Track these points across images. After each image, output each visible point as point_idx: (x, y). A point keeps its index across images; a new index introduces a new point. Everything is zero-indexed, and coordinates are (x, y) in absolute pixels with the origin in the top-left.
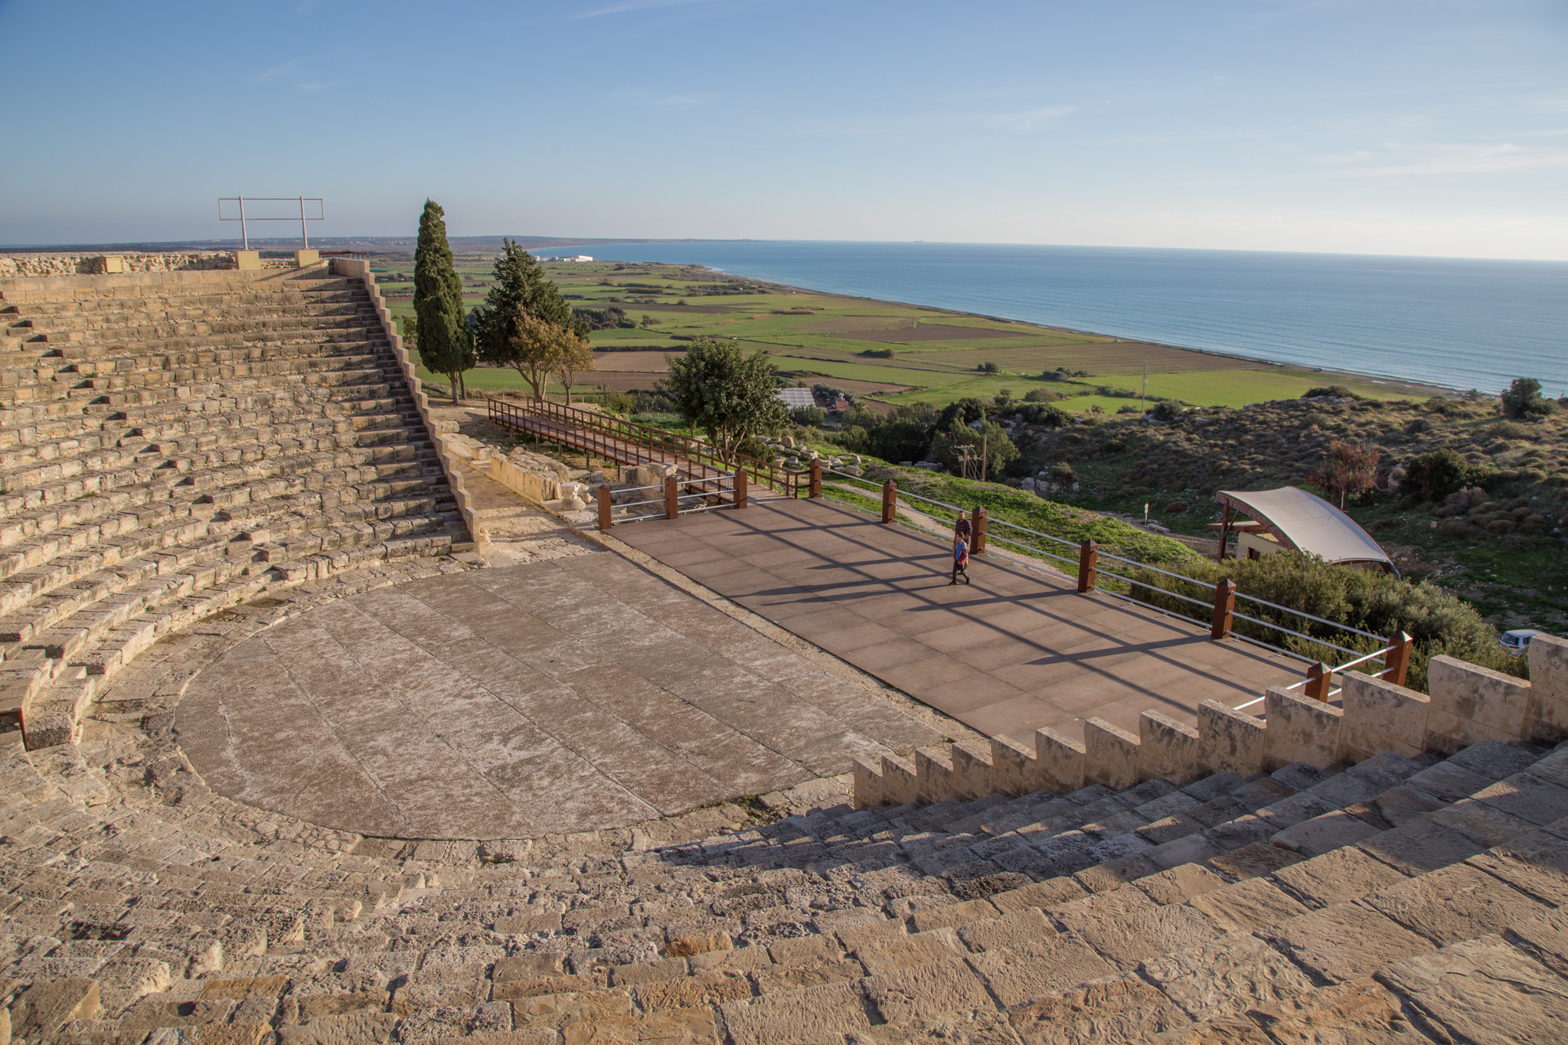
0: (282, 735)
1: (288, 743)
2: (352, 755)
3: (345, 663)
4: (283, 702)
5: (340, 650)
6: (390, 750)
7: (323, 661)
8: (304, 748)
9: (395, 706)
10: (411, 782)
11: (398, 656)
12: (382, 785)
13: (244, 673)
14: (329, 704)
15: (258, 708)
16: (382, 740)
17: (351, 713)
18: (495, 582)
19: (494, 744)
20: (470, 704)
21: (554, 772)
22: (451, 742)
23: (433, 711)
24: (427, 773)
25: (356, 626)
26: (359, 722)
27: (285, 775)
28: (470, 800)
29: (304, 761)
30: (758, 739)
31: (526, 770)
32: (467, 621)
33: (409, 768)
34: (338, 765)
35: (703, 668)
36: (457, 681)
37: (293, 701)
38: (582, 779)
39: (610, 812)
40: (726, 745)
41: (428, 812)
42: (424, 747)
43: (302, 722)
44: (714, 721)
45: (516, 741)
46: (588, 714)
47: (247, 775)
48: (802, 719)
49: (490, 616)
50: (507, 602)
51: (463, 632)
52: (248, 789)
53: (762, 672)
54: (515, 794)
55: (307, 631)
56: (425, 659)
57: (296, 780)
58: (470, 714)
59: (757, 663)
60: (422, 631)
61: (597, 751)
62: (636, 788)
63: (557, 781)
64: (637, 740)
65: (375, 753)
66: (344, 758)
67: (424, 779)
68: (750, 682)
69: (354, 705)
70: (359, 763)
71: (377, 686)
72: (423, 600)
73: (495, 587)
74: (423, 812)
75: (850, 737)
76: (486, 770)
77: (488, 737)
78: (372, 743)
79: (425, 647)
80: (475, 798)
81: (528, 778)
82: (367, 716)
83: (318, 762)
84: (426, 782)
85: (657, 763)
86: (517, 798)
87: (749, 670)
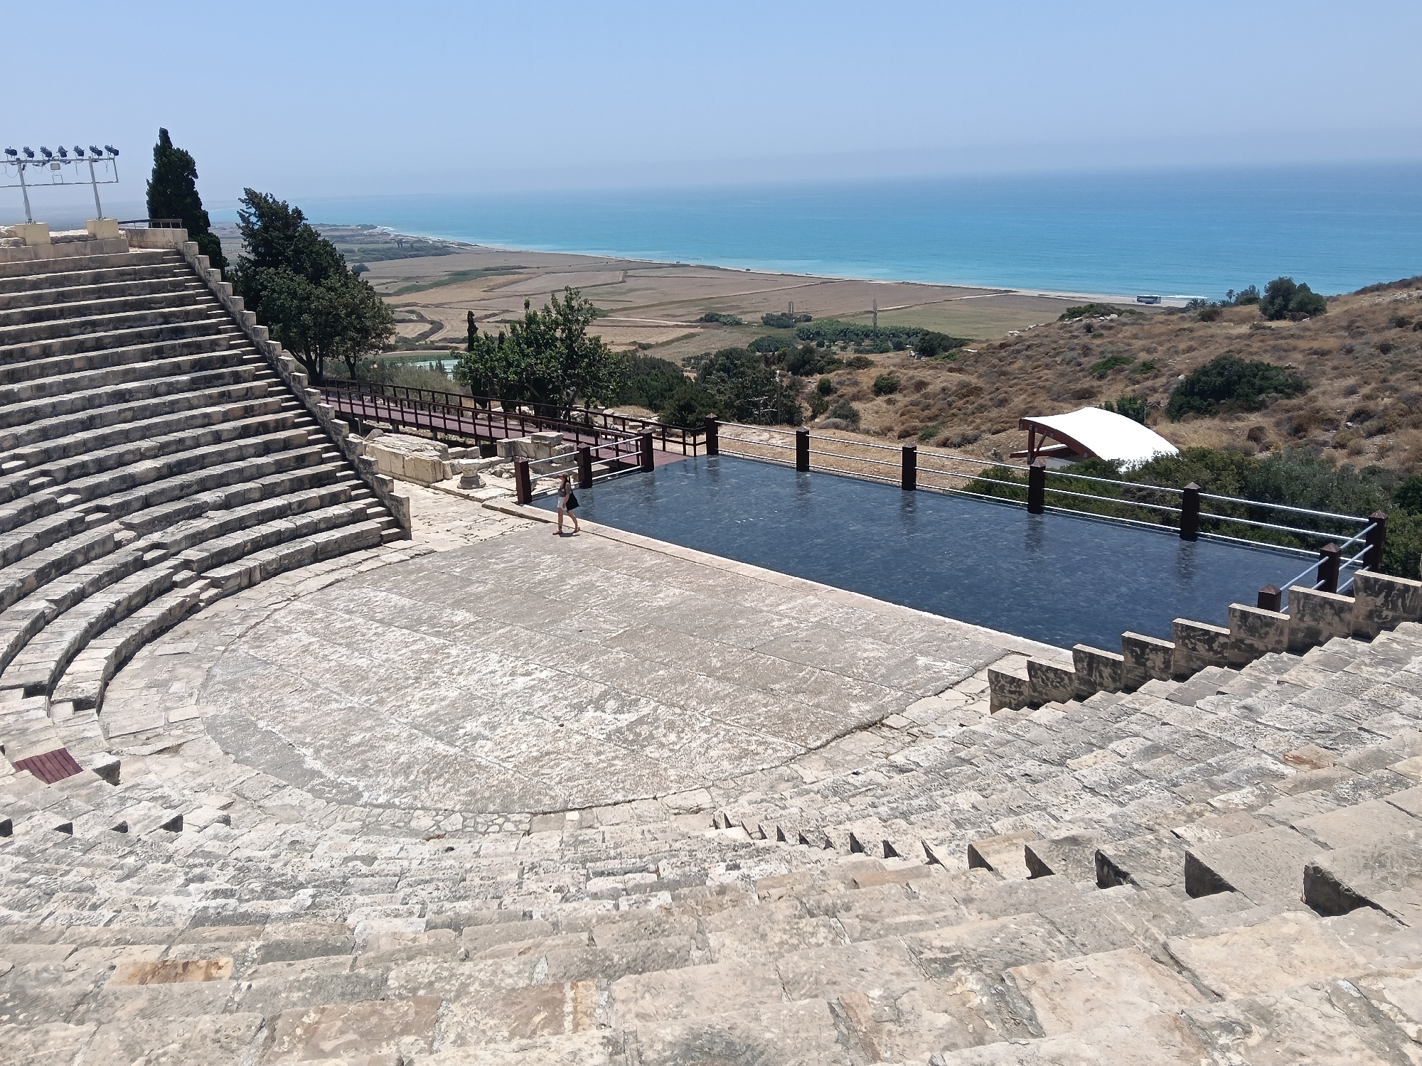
0: (355, 739)
1: (369, 746)
2: (451, 744)
3: (364, 662)
4: (326, 708)
5: (344, 650)
6: (487, 733)
7: (333, 664)
8: (390, 746)
9: (456, 693)
10: (537, 759)
11: (414, 647)
12: (510, 766)
13: (253, 687)
14: (381, 702)
15: (302, 718)
16: (470, 726)
17: (413, 706)
18: (455, 566)
19: (590, 713)
20: (534, 680)
21: (671, 726)
22: (545, 717)
23: (500, 693)
24: (549, 747)
25: (339, 626)
26: (430, 714)
27: (395, 775)
28: (613, 765)
29: (403, 759)
30: (842, 672)
31: (644, 730)
32: (457, 604)
33: (524, 747)
34: (445, 756)
35: (734, 617)
36: (500, 662)
37: (334, 706)
38: (704, 729)
39: (757, 754)
40: (815, 682)
41: (581, 782)
42: (522, 728)
43: (369, 723)
44: (787, 664)
45: (611, 704)
46: (661, 672)
47: (353, 781)
48: (866, 650)
49: (479, 598)
50: (485, 582)
51: (461, 616)
52: (366, 795)
53: (793, 614)
54: (651, 751)
55: (287, 637)
56: (446, 647)
57: (412, 777)
58: (542, 689)
59: (781, 608)
60: (420, 622)
61: (698, 703)
62: (764, 730)
63: (682, 735)
64: (729, 688)
65: (475, 739)
66: (441, 748)
67: (548, 753)
68: (790, 624)
69: (409, 699)
70: (465, 750)
71: (416, 678)
72: (388, 590)
73: (458, 570)
74: (576, 783)
75: (922, 661)
76: (604, 736)
77: (581, 709)
78: (461, 732)
79: (438, 634)
80: (616, 762)
81: (651, 736)
82: (433, 708)
83: (419, 757)
84: (552, 756)
85: (765, 706)
86: (656, 755)
87: (782, 616)
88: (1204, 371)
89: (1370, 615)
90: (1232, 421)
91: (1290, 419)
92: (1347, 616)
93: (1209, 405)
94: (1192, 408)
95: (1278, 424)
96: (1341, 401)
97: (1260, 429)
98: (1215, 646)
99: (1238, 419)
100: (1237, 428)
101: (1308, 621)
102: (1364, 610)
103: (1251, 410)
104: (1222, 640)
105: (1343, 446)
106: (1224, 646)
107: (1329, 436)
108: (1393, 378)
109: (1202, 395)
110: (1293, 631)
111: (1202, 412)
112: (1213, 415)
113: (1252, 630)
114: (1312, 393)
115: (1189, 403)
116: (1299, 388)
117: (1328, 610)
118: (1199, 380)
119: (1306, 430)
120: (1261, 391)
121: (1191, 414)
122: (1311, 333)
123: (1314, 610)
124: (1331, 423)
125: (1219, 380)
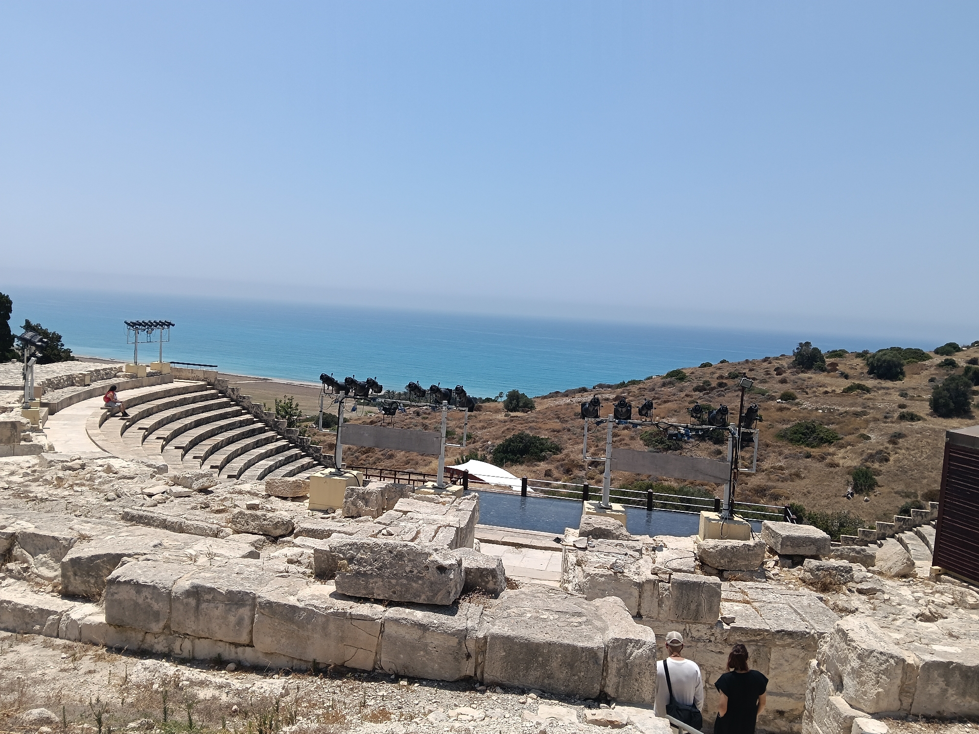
88: (511, 440)
89: (899, 527)
90: (533, 466)
91: (562, 465)
92: (893, 529)
93: (518, 458)
94: (508, 460)
95: (557, 468)
96: (581, 456)
97: (550, 470)
98: (855, 542)
99: (536, 465)
100: (538, 470)
101: (883, 531)
102: (897, 526)
103: (540, 461)
104: (857, 539)
105: (593, 479)
106: (857, 541)
107: (583, 473)
108: (600, 445)
109: (513, 452)
110: (878, 534)
111: (515, 462)
112: (521, 463)
113: (866, 536)
114: (565, 452)
115: (506, 457)
116: (557, 449)
117: (888, 527)
118: (510, 445)
119: (572, 471)
120: (542, 451)
121: (509, 463)
122: (542, 420)
123: (884, 528)
124: (581, 467)
125: (521, 445)
